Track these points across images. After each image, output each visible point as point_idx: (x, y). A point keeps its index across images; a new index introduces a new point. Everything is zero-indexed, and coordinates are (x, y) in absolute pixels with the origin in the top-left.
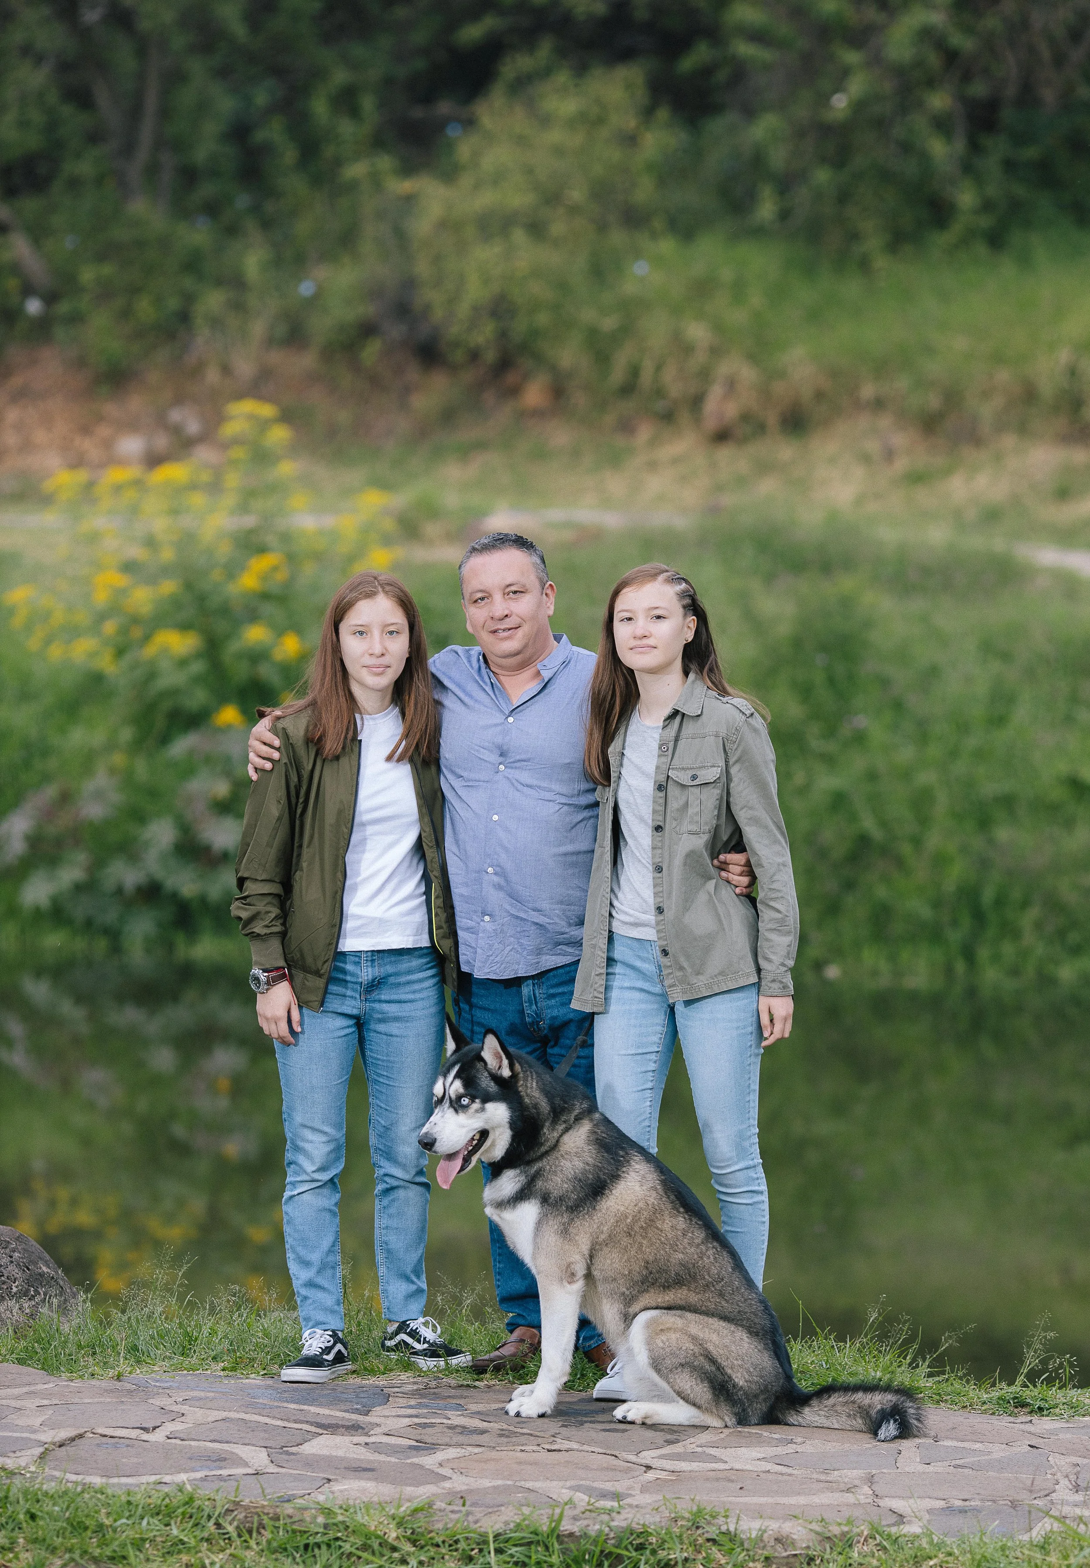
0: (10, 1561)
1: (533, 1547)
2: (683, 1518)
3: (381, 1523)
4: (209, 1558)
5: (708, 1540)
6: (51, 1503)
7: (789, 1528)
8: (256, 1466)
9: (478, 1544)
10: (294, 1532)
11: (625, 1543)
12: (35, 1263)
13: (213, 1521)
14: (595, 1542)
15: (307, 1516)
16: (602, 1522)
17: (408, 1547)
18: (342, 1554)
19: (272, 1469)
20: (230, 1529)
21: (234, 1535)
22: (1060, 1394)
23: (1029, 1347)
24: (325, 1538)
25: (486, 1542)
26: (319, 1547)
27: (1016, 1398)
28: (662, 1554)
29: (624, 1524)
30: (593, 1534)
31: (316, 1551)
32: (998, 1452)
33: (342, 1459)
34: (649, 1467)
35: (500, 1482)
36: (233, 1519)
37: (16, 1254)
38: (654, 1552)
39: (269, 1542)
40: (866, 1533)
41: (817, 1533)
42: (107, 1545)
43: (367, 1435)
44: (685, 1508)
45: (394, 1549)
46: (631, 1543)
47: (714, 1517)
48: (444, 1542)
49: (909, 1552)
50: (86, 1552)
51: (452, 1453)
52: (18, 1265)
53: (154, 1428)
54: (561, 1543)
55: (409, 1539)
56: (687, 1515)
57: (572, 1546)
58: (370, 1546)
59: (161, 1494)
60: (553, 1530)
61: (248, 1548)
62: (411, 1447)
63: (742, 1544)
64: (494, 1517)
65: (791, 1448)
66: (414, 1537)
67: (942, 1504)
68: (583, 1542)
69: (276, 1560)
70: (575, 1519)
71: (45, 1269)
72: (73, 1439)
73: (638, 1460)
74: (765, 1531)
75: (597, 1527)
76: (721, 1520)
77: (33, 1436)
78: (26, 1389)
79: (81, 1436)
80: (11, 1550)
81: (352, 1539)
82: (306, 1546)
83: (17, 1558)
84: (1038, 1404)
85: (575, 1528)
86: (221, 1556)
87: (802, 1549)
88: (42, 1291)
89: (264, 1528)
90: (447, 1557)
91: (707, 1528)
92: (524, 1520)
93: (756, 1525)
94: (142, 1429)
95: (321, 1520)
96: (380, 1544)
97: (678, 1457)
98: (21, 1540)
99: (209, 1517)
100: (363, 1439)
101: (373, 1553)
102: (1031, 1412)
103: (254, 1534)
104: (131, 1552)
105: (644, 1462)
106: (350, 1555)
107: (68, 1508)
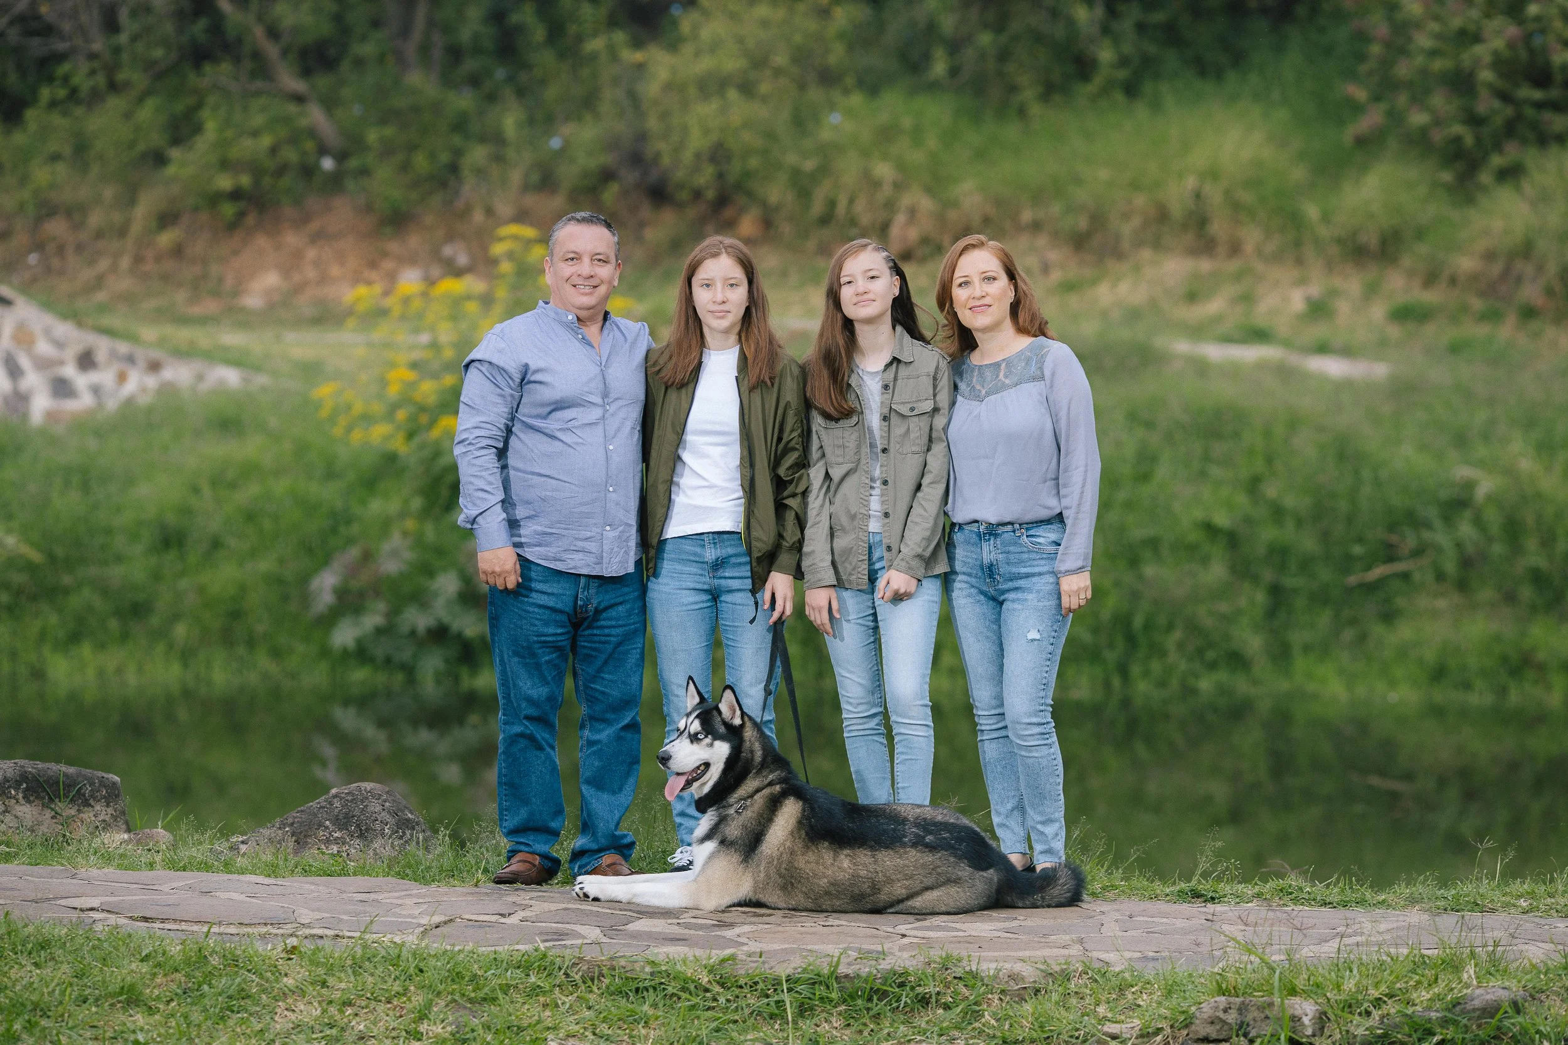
0: (405, 1003)
1: (817, 986)
2: (935, 962)
3: (695, 971)
4: (560, 999)
5: (955, 978)
6: (434, 961)
7: (1018, 967)
8: (593, 938)
9: (773, 985)
10: (627, 979)
11: (890, 981)
12: (403, 811)
13: (563, 971)
14: (866, 981)
15: (637, 967)
16: (871, 966)
17: (717, 989)
18: (666, 995)
19: (605, 940)
20: (577, 977)
21: (580, 982)
22: (1228, 888)
23: (1202, 854)
24: (653, 983)
25: (780, 983)
26: (648, 991)
27: (1192, 890)
28: (919, 990)
29: (889, 967)
30: (864, 975)
31: (645, 993)
32: (1180, 923)
33: (660, 933)
34: (904, 936)
35: (787, 946)
36: (579, 970)
37: (387, 804)
38: (913, 988)
39: (608, 987)
40: (1080, 969)
41: (1042, 971)
42: (480, 990)
43: (678, 918)
44: (936, 954)
45: (707, 990)
46: (894, 981)
47: (960, 961)
48: (746, 984)
49: (1115, 981)
50: (464, 995)
51: (746, 928)
52: (389, 812)
53: (510, 914)
54: (838, 983)
55: (718, 983)
56: (938, 960)
57: (848, 985)
58: (688, 989)
59: (521, 954)
60: (833, 973)
61: (591, 992)
62: (714, 925)
63: (982, 980)
64: (785, 965)
65: (1015, 923)
66: (722, 980)
67: (1139, 955)
68: (856, 981)
69: (614, 1000)
70: (849, 964)
71: (409, 815)
72: (445, 923)
73: (894, 931)
74: (1000, 970)
75: (867, 970)
76: (965, 963)
77: (414, 921)
78: (403, 893)
79: (451, 921)
80: (404, 995)
81: (673, 984)
82: (637, 990)
83: (409, 1000)
84: (1211, 894)
85: (850, 971)
86: (570, 998)
87: (1030, 983)
88: (408, 832)
89: (603, 976)
90: (749, 995)
91: (954, 969)
92: (809, 965)
93: (993, 965)
94: (500, 915)
95: (648, 969)
96: (696, 987)
97: (928, 929)
98: (412, 988)
99: (560, 969)
100: (675, 921)
101: (691, 994)
102: (1205, 901)
103: (596, 981)
104: (501, 996)
105: (899, 932)
106: (673, 995)
107: (448, 963)
